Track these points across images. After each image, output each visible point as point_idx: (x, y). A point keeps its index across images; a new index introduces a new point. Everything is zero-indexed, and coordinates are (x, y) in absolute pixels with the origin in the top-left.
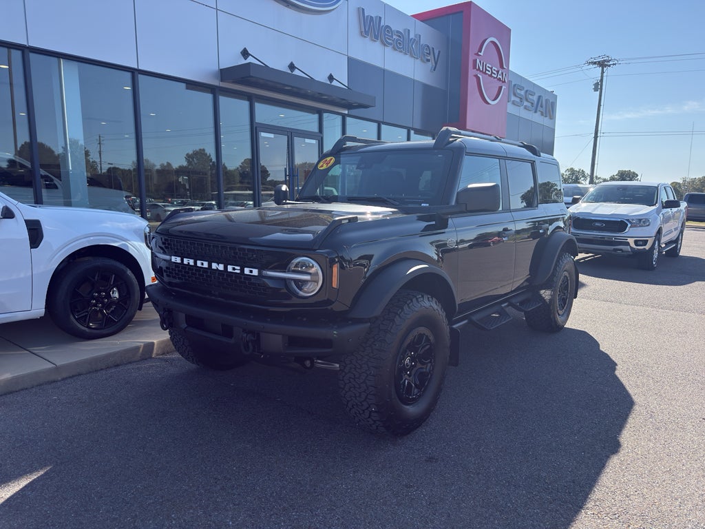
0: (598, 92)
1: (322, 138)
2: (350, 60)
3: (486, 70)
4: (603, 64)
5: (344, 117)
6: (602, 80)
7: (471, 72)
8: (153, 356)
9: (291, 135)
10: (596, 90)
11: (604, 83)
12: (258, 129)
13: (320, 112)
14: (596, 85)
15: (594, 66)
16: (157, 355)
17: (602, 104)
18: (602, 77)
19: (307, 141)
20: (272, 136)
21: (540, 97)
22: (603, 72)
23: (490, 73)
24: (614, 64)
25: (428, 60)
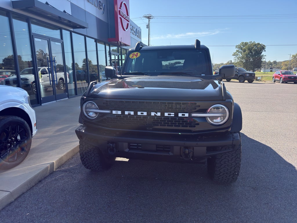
0: (148, 29)
1: (63, 42)
2: (71, 4)
3: (124, 16)
4: (149, 18)
5: (71, 32)
6: (149, 24)
7: (119, 16)
8: (54, 170)
9: (49, 40)
10: (147, 28)
11: (150, 25)
12: (33, 36)
13: (61, 29)
14: (147, 26)
15: (146, 18)
16: (56, 169)
17: (150, 33)
18: (149, 23)
19: (56, 43)
20: (40, 40)
21: (136, 29)
22: (149, 21)
23: (125, 17)
24: (152, 18)
25: (101, 9)
